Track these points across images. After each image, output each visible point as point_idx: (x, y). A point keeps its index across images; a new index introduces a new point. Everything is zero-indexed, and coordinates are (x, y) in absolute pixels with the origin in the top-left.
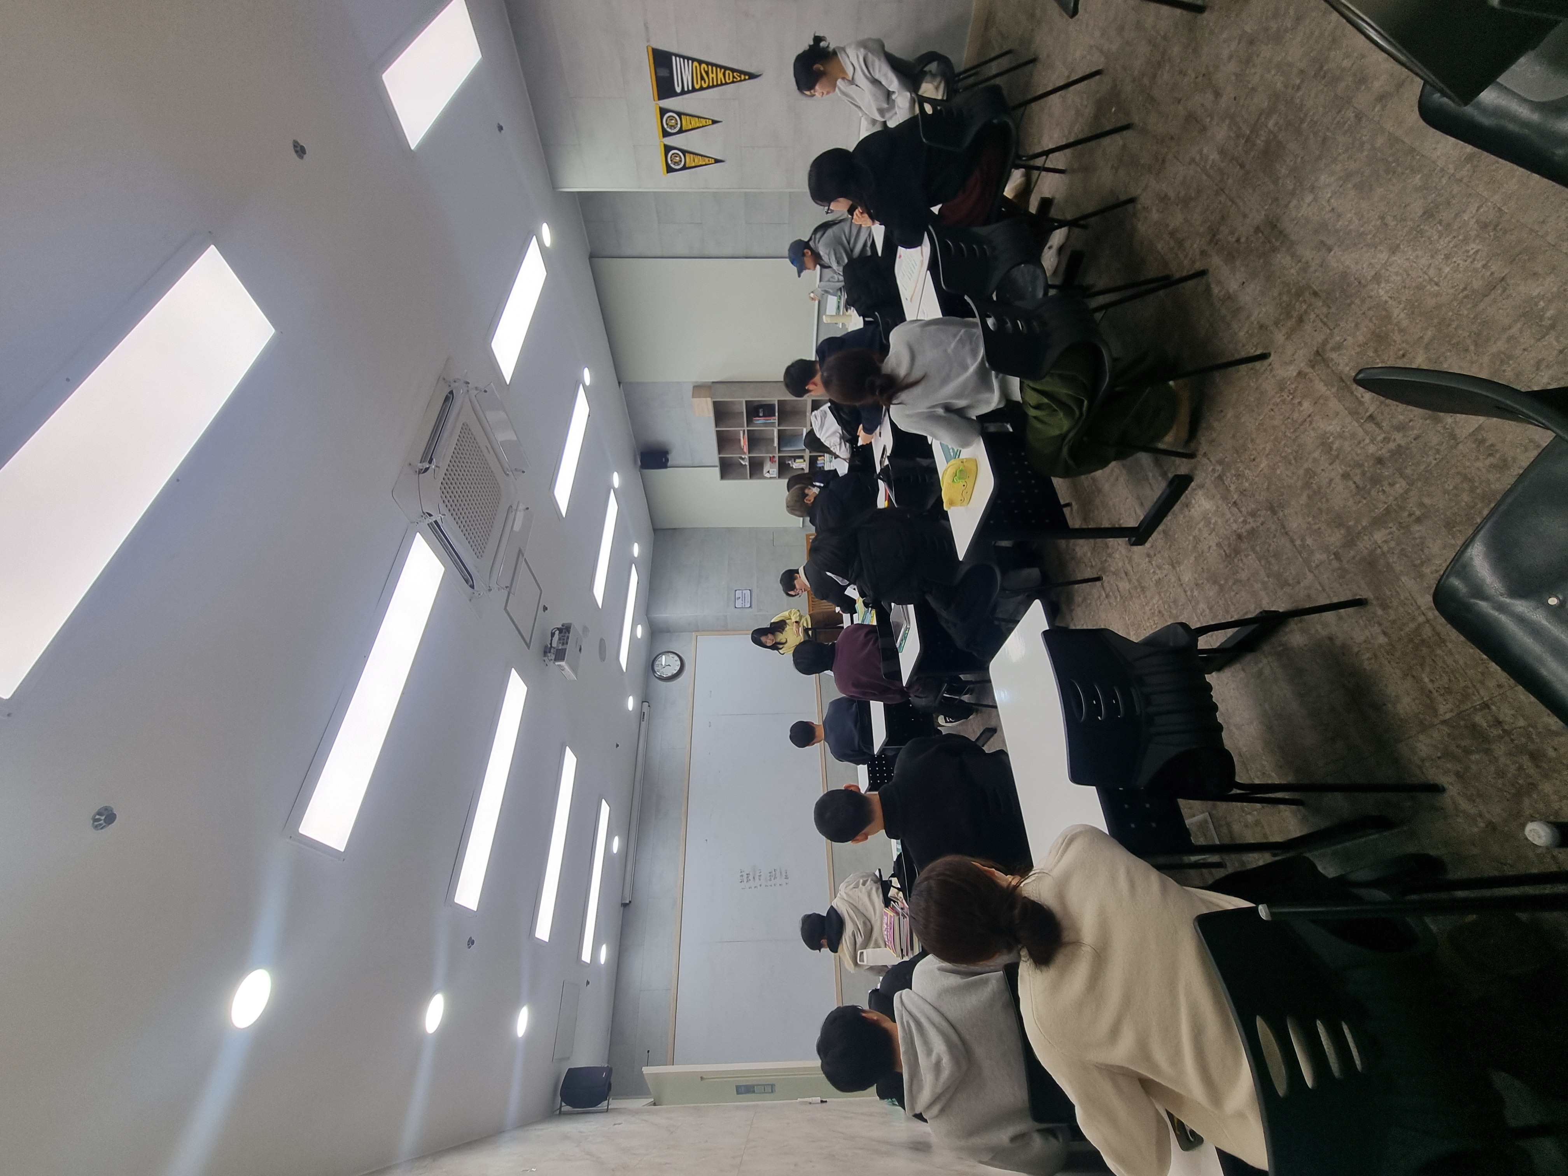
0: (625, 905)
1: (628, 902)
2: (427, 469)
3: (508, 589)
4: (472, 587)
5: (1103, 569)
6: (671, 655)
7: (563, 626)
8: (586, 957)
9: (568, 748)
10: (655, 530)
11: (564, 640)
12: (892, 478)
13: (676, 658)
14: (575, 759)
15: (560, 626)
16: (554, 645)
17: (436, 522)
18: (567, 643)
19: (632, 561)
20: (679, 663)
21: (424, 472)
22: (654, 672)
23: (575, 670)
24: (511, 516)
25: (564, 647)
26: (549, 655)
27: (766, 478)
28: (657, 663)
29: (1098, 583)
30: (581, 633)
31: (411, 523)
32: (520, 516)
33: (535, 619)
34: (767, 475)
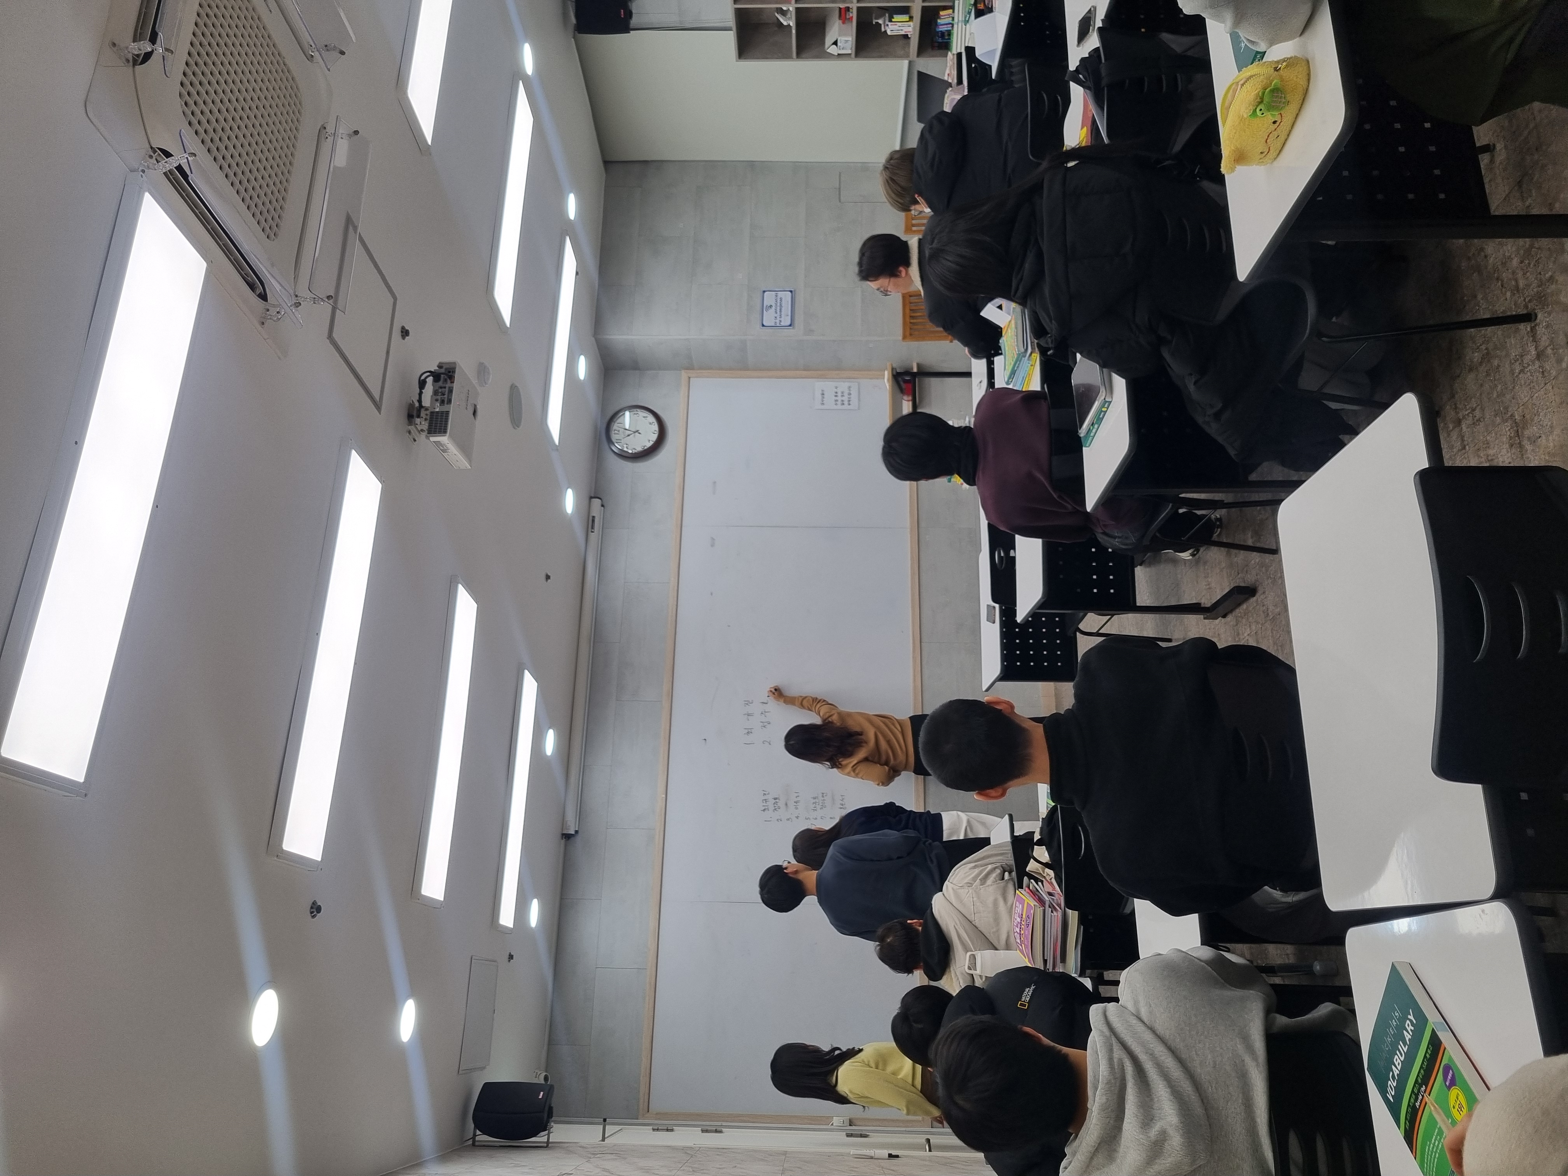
0: (567, 837)
1: (573, 833)
2: (148, 56)
3: (331, 301)
4: (263, 297)
5: (1541, 298)
6: (642, 413)
7: (440, 367)
8: (507, 918)
9: (460, 587)
10: (608, 163)
11: (444, 395)
12: (1104, 82)
13: (651, 419)
14: (475, 606)
15: (434, 368)
16: (427, 401)
17: (179, 168)
18: (449, 401)
19: (566, 228)
20: (656, 427)
21: (143, 62)
22: (610, 441)
23: (465, 449)
24: (326, 146)
25: (445, 408)
26: (418, 420)
27: (830, 56)
28: (615, 426)
29: (1524, 327)
30: (475, 381)
31: (133, 171)
32: (343, 147)
33: (388, 352)
34: (833, 50)
